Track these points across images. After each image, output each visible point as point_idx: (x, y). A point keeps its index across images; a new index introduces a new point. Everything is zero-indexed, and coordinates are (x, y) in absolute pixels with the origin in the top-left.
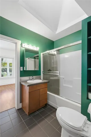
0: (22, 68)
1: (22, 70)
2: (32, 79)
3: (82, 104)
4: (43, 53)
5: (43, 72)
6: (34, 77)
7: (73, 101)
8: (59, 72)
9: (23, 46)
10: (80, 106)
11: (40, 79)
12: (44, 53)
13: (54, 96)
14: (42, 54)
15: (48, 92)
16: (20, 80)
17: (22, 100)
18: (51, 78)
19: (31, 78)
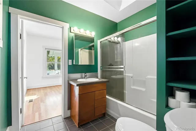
0: (70, 61)
1: (71, 64)
2: (85, 77)
3: (157, 116)
4: (100, 40)
5: (101, 68)
6: (88, 74)
7: (144, 111)
8: (124, 67)
9: (71, 31)
10: (155, 118)
11: (97, 78)
12: (103, 39)
13: (117, 103)
14: (99, 42)
15: (107, 97)
16: (68, 77)
17: (70, 106)
18: (114, 77)
19: (83, 76)
